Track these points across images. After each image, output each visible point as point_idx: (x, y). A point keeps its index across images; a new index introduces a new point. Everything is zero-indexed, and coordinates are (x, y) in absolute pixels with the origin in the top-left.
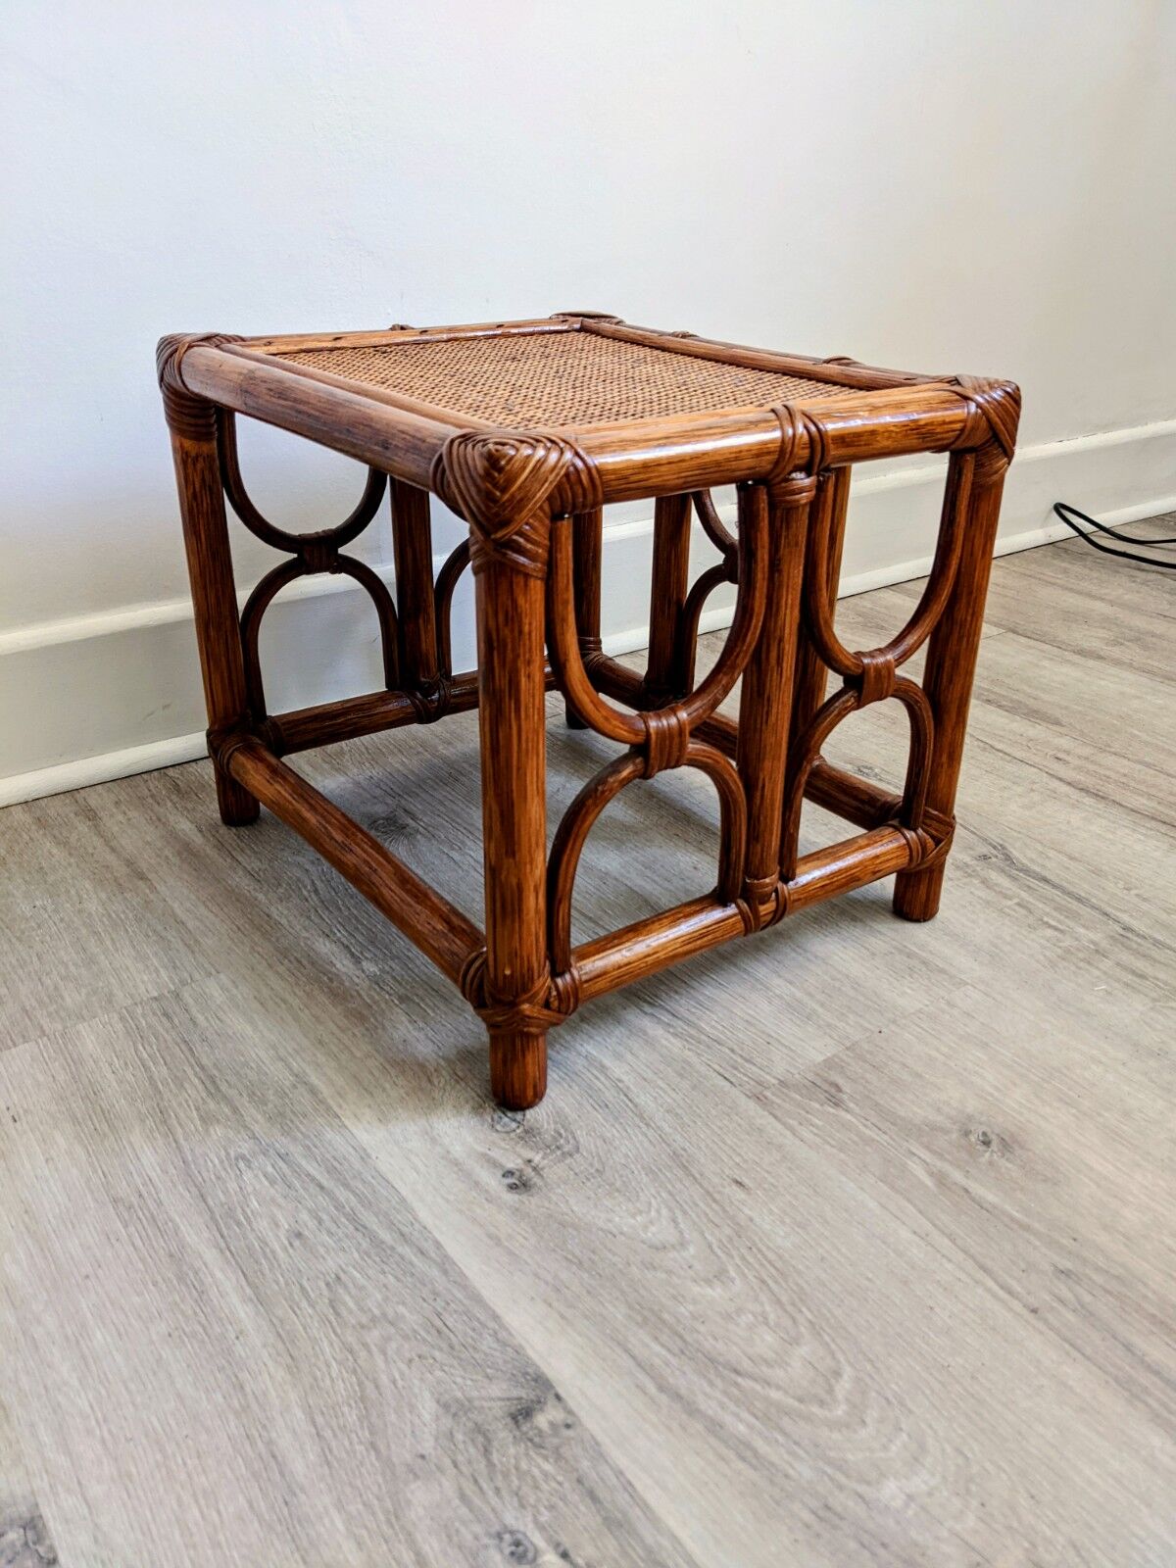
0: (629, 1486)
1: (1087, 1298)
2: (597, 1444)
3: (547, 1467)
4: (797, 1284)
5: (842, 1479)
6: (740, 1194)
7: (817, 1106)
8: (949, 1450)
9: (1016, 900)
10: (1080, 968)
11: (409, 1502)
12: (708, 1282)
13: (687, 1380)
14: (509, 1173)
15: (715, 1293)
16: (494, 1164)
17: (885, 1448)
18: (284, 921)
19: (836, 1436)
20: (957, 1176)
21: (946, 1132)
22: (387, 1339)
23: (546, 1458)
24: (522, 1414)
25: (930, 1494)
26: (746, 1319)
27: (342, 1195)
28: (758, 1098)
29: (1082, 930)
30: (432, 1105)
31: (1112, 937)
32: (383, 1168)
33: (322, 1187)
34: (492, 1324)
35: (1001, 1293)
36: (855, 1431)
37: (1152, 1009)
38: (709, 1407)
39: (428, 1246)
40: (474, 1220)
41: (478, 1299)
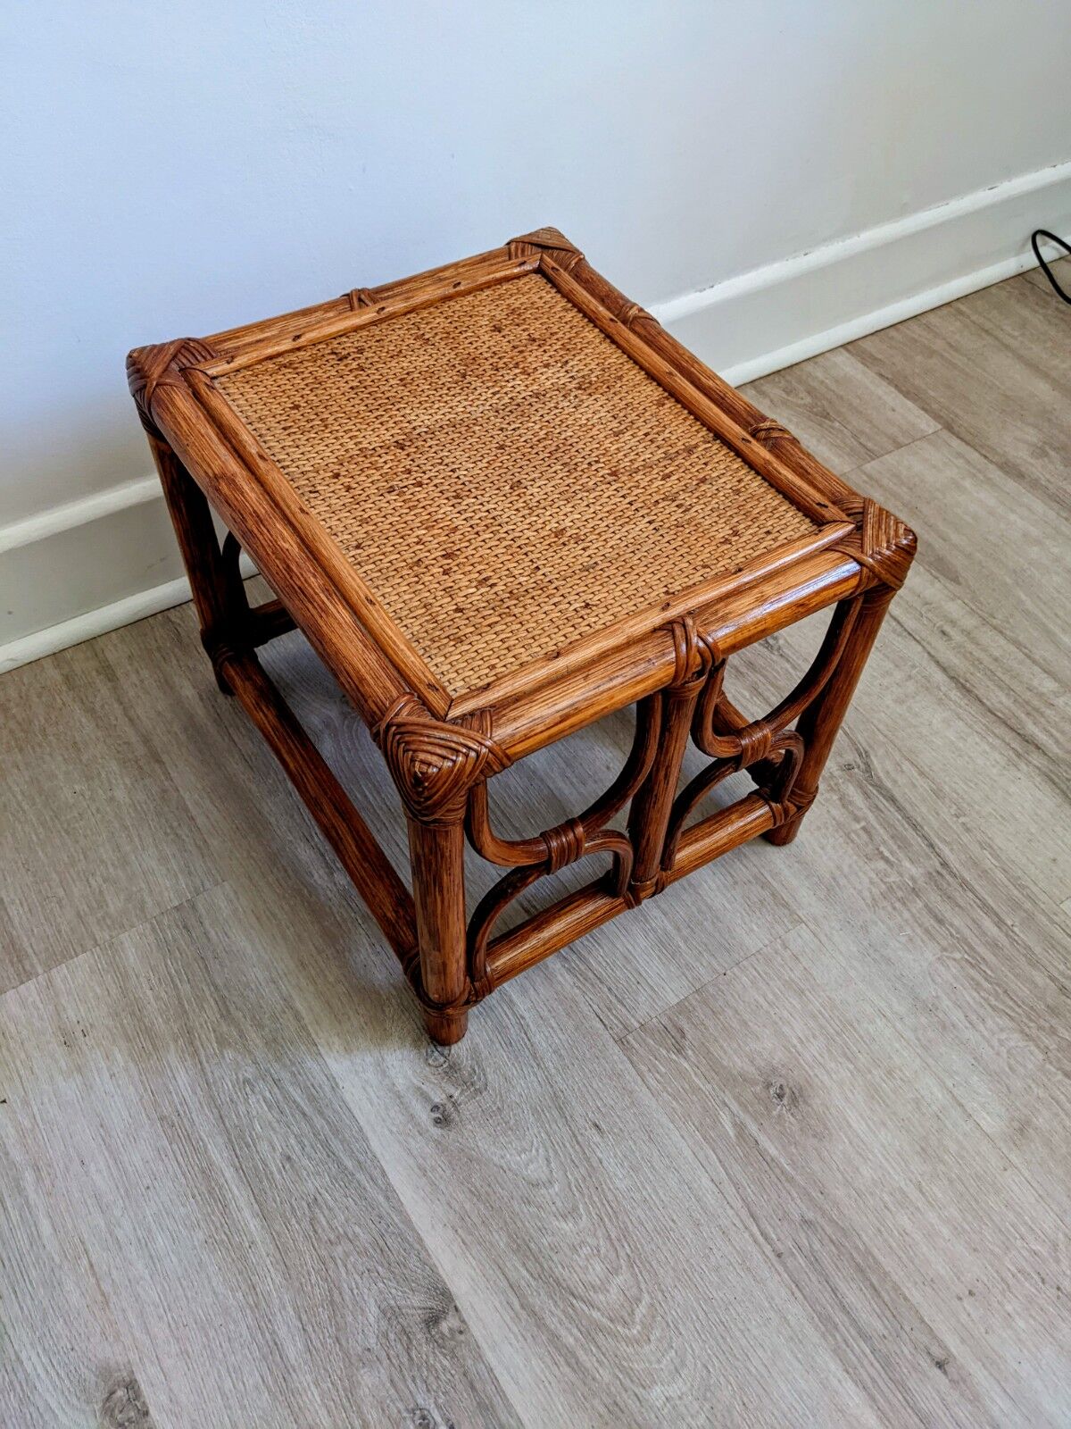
0: (495, 1381)
1: (817, 1246)
2: (478, 1347)
3: (446, 1363)
4: (624, 1223)
5: (627, 1382)
6: (597, 1139)
7: (664, 1052)
8: (699, 1365)
9: (863, 824)
10: (894, 908)
11: (359, 1383)
12: (564, 1217)
13: (540, 1300)
14: (435, 1108)
15: (567, 1227)
16: (425, 1097)
17: (659, 1362)
19: (630, 1350)
20: (753, 1128)
21: (754, 1083)
22: (347, 1255)
23: (445, 1355)
24: (433, 1320)
25: (680, 1398)
26: (586, 1250)
27: (319, 1122)
28: (621, 1041)
29: (907, 864)
30: (382, 1038)
31: (930, 873)
32: (348, 1097)
33: (304, 1114)
34: (417, 1246)
35: (761, 1239)
36: (642, 1347)
37: (939, 959)
38: (552, 1322)
39: (376, 1173)
40: (410, 1152)
41: (408, 1222)
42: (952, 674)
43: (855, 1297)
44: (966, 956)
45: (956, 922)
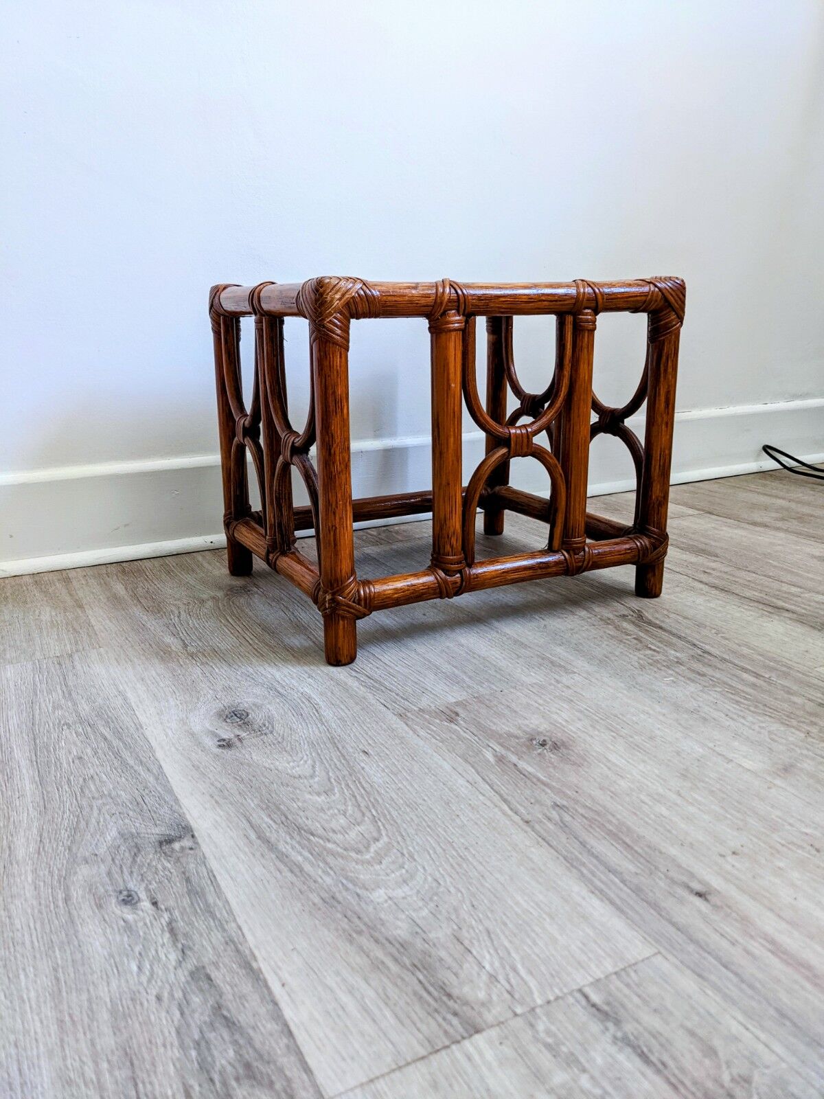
0: (213, 878)
1: (568, 819)
2: (205, 858)
3: (168, 865)
4: (375, 799)
5: (351, 886)
6: (363, 757)
8: (430, 879)
9: (634, 636)
10: (660, 670)
11: (76, 873)
12: (318, 794)
13: (278, 835)
14: (222, 740)
15: (320, 799)
16: (215, 735)
17: (387, 875)
18: (152, 628)
19: (359, 867)
20: (513, 758)
21: (517, 738)
22: (106, 805)
23: (169, 861)
24: (167, 841)
26: (333, 812)
27: (117, 743)
28: (401, 715)
29: (673, 652)
31: (693, 656)
32: (147, 733)
33: (106, 739)
34: (172, 803)
35: (510, 812)
36: (372, 866)
37: (701, 691)
38: (284, 847)
39: (153, 767)
40: (189, 758)
41: (170, 791)
42: (713, 585)
44: (726, 689)
45: (717, 675)
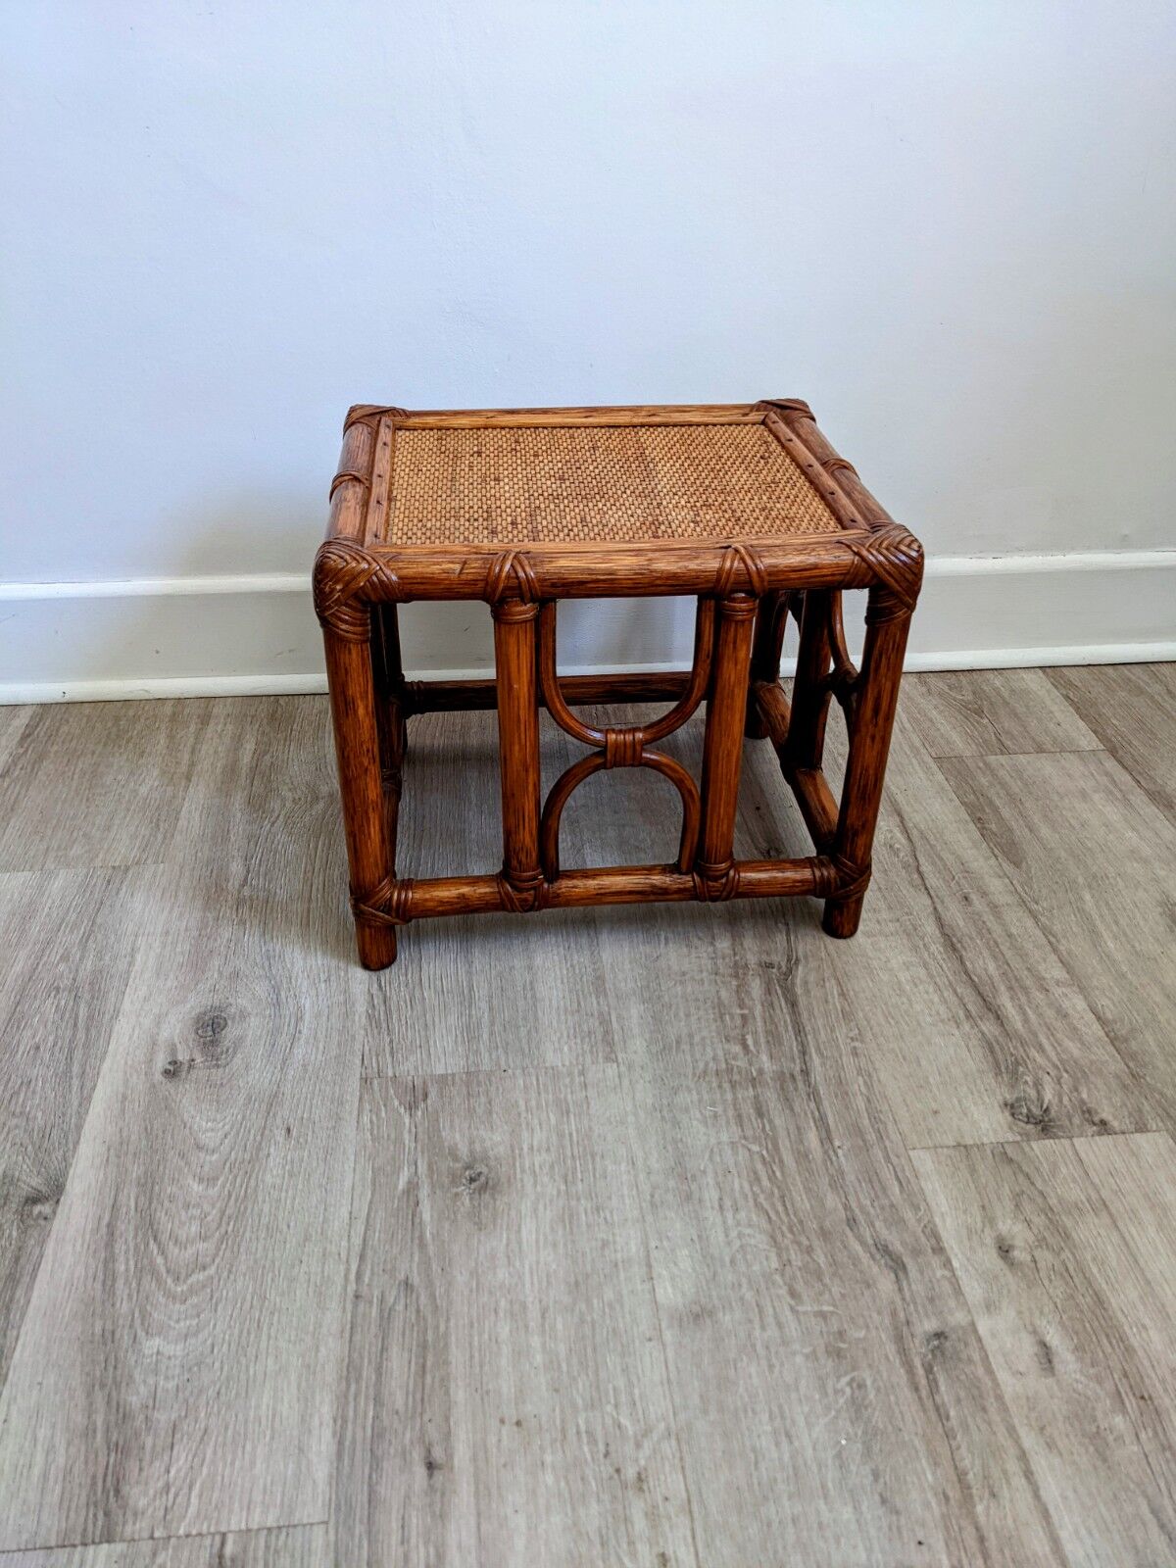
0: (37, 1266)
1: (400, 1307)
2: (48, 1235)
3: (15, 1234)
4: (246, 1208)
5: (138, 1322)
6: (281, 1139)
7: (396, 1103)
8: (209, 1342)
9: (746, 1012)
10: (720, 1087)
12: (201, 1180)
13: (126, 1229)
14: (174, 1063)
15: (197, 1188)
17: (178, 1321)
18: (233, 839)
19: (162, 1300)
20: (424, 1192)
21: (456, 1159)
22: (17, 1127)
23: (19, 1228)
24: (34, 1200)
25: (169, 1358)
26: (196, 1212)
27: (81, 1035)
28: (365, 1081)
29: (764, 1058)
31: (783, 1073)
32: (116, 1028)
33: (75, 1025)
34: (71, 1146)
35: (352, 1277)
36: (174, 1304)
37: (732, 1143)
38: (119, 1247)
39: (89, 1085)
40: (126, 1082)
41: (79, 1128)
42: (947, 931)
43: (398, 1365)
44: (764, 1152)
45: (778, 1122)
